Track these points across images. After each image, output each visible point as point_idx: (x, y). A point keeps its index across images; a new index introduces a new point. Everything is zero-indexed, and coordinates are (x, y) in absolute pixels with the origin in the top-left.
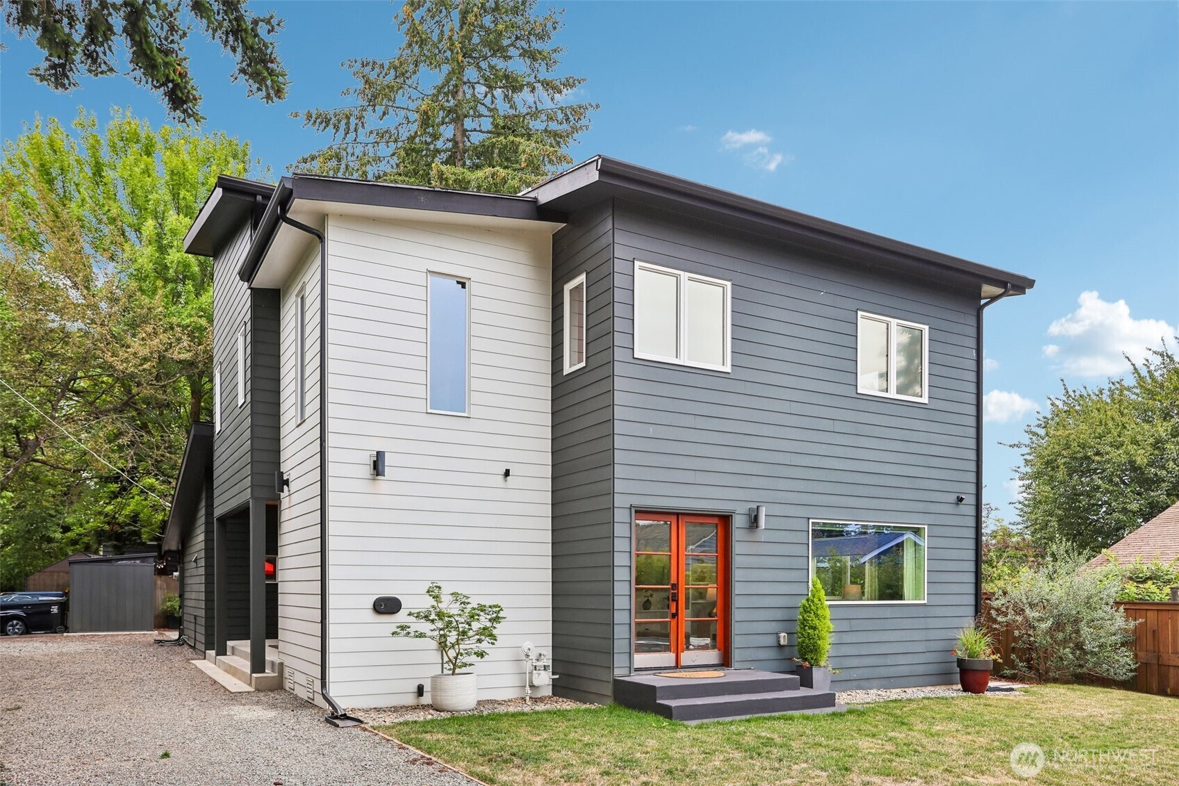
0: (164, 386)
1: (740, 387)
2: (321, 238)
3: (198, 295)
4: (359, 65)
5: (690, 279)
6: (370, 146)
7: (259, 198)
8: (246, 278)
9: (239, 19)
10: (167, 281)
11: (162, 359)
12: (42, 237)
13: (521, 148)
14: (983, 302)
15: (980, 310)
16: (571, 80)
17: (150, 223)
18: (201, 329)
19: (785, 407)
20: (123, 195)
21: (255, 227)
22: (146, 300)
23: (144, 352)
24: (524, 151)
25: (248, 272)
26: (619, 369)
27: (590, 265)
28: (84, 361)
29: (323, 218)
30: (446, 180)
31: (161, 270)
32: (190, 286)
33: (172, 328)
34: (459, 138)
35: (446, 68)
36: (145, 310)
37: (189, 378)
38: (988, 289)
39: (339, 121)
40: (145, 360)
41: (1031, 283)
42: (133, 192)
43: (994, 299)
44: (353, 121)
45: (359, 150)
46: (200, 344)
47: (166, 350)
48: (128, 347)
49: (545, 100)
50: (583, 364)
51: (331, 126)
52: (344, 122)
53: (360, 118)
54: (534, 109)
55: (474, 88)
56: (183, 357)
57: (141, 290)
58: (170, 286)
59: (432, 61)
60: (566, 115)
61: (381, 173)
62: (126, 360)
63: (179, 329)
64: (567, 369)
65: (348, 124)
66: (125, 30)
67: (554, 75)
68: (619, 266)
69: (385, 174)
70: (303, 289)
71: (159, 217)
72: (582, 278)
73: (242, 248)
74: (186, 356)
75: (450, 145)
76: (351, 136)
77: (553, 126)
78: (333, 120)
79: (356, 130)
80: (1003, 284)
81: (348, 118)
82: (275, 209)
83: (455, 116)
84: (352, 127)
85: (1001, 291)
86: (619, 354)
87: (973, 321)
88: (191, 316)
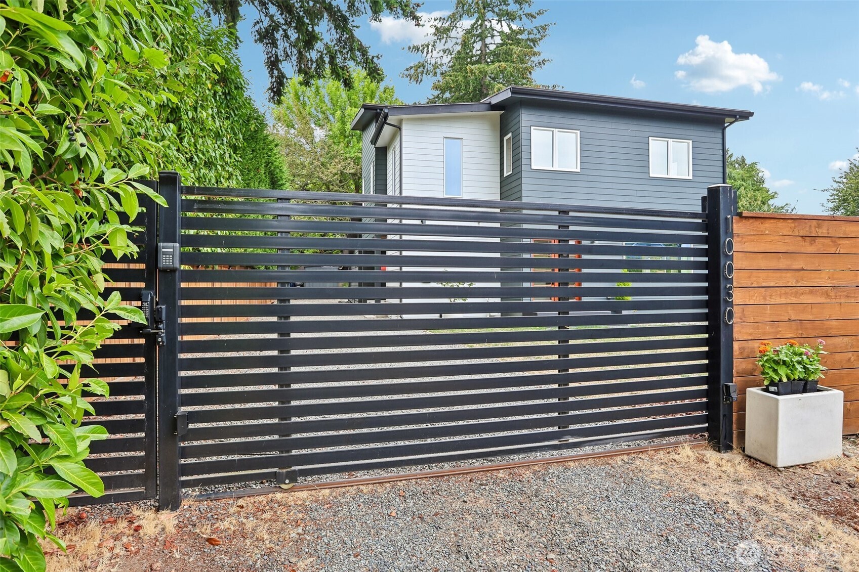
0: (343, 185)
1: (586, 178)
2: (400, 129)
3: (358, 143)
4: (433, 20)
5: (558, 131)
6: (439, 58)
7: (378, 110)
8: (373, 143)
9: (367, 59)
10: (345, 137)
11: (342, 173)
12: (294, 122)
13: (514, 51)
14: (726, 125)
15: (724, 129)
16: (541, 11)
17: (339, 113)
18: (359, 158)
19: (610, 186)
20: (327, 100)
21: (377, 122)
22: (336, 147)
23: (334, 171)
24: (515, 53)
25: (374, 141)
26: (524, 174)
27: (513, 129)
28: (310, 176)
29: (401, 121)
30: (475, 73)
31: (343, 132)
32: (355, 139)
33: (347, 159)
34: (483, 49)
35: (476, 15)
36: (335, 152)
37: (354, 180)
38: (727, 120)
39: (424, 49)
40: (336, 174)
41: (752, 114)
42: (331, 99)
43: (731, 123)
44: (430, 47)
45: (433, 61)
46: (358, 165)
47: (344, 169)
48: (328, 169)
49: (528, 24)
50: (511, 172)
51: (420, 52)
52: (426, 49)
53: (433, 46)
54: (522, 29)
55: (491, 22)
56: (351, 171)
57: (334, 143)
58: (347, 139)
59: (469, 14)
60: (538, 30)
61: (444, 72)
62: (328, 175)
63: (349, 159)
64: (506, 175)
65: (428, 50)
66: (329, 62)
67: (533, 10)
68: (523, 129)
69: (446, 72)
70: (394, 148)
71: (343, 110)
72: (510, 135)
73: (372, 129)
74: (352, 171)
75: (479, 52)
76: (430, 55)
77: (531, 36)
78: (421, 48)
79: (432, 52)
80: (735, 116)
81: (428, 47)
82: (382, 119)
83: (482, 37)
84: (430, 51)
85: (734, 119)
86: (524, 168)
87: (720, 135)
88: (355, 152)
